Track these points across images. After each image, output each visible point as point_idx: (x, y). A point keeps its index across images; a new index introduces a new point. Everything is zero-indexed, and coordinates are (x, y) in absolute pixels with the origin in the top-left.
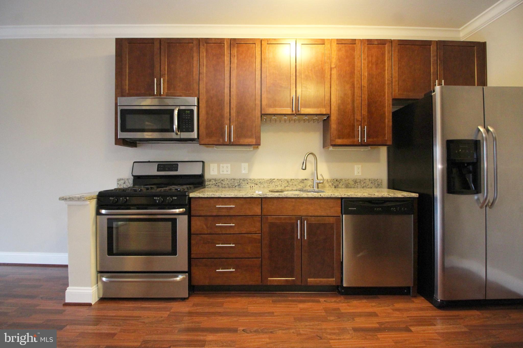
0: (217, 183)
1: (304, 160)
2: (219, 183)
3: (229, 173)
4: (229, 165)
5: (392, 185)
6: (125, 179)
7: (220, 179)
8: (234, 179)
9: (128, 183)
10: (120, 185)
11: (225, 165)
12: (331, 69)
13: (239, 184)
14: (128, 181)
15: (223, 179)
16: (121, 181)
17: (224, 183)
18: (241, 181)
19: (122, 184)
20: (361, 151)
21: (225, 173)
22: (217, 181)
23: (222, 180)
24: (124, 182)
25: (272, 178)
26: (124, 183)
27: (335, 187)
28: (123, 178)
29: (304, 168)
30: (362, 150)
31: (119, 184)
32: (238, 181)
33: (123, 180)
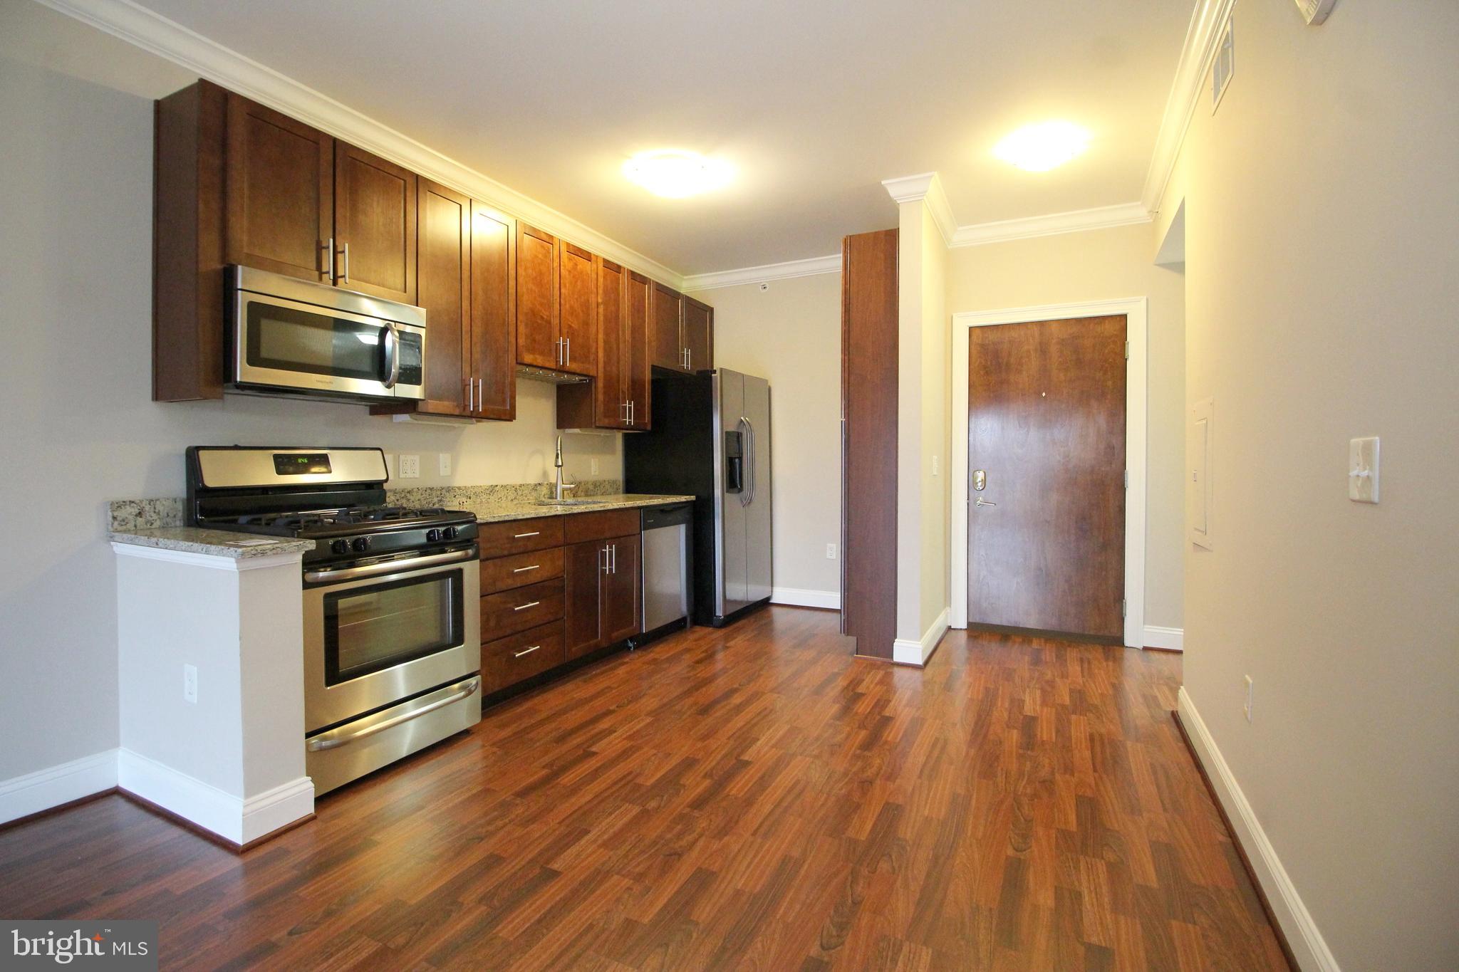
0: (398, 500)
1: (557, 450)
2: (403, 498)
3: (417, 475)
4: (417, 458)
5: (631, 486)
6: (141, 501)
7: (405, 489)
8: (431, 489)
9: (155, 512)
10: (123, 520)
11: (410, 457)
12: (598, 305)
13: (439, 498)
14: (155, 508)
15: (409, 489)
16: (128, 507)
17: (412, 498)
18: (444, 491)
19: (131, 517)
20: (600, 435)
21: (410, 475)
22: (398, 495)
23: (409, 492)
24: (138, 511)
25: (494, 484)
26: (140, 514)
27: (574, 496)
28: (132, 500)
29: (560, 464)
30: (602, 435)
31: (118, 518)
32: (439, 493)
33: (133, 505)
